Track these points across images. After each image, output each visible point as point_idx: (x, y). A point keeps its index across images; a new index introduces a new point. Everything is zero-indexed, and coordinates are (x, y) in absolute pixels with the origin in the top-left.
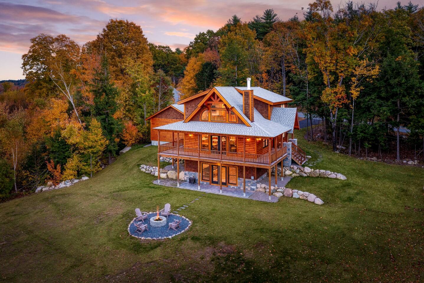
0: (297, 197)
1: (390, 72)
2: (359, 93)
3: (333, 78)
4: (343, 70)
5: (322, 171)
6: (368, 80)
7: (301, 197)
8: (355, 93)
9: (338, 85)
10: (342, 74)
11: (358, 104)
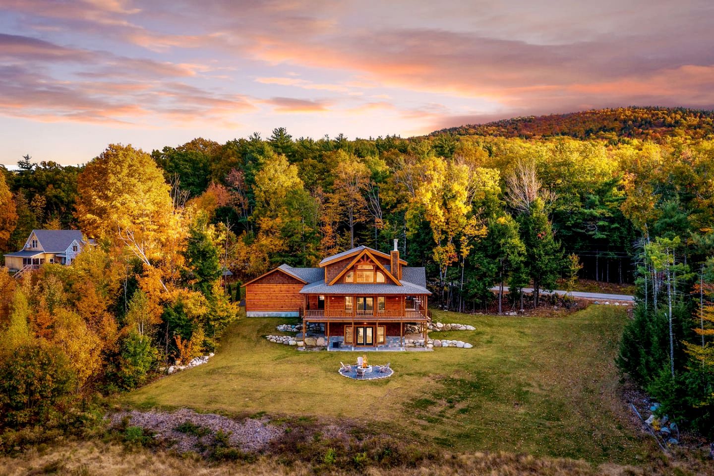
0: (447, 345)
1: (497, 233)
2: (469, 251)
3: (443, 237)
4: (453, 229)
5: (453, 325)
6: (476, 239)
7: (450, 345)
8: (465, 252)
9: (449, 244)
10: (452, 233)
11: (467, 261)
